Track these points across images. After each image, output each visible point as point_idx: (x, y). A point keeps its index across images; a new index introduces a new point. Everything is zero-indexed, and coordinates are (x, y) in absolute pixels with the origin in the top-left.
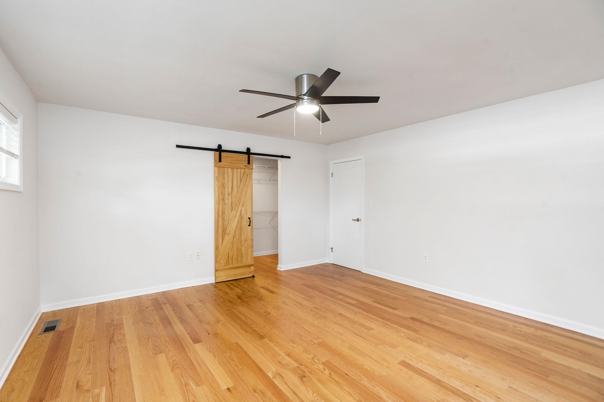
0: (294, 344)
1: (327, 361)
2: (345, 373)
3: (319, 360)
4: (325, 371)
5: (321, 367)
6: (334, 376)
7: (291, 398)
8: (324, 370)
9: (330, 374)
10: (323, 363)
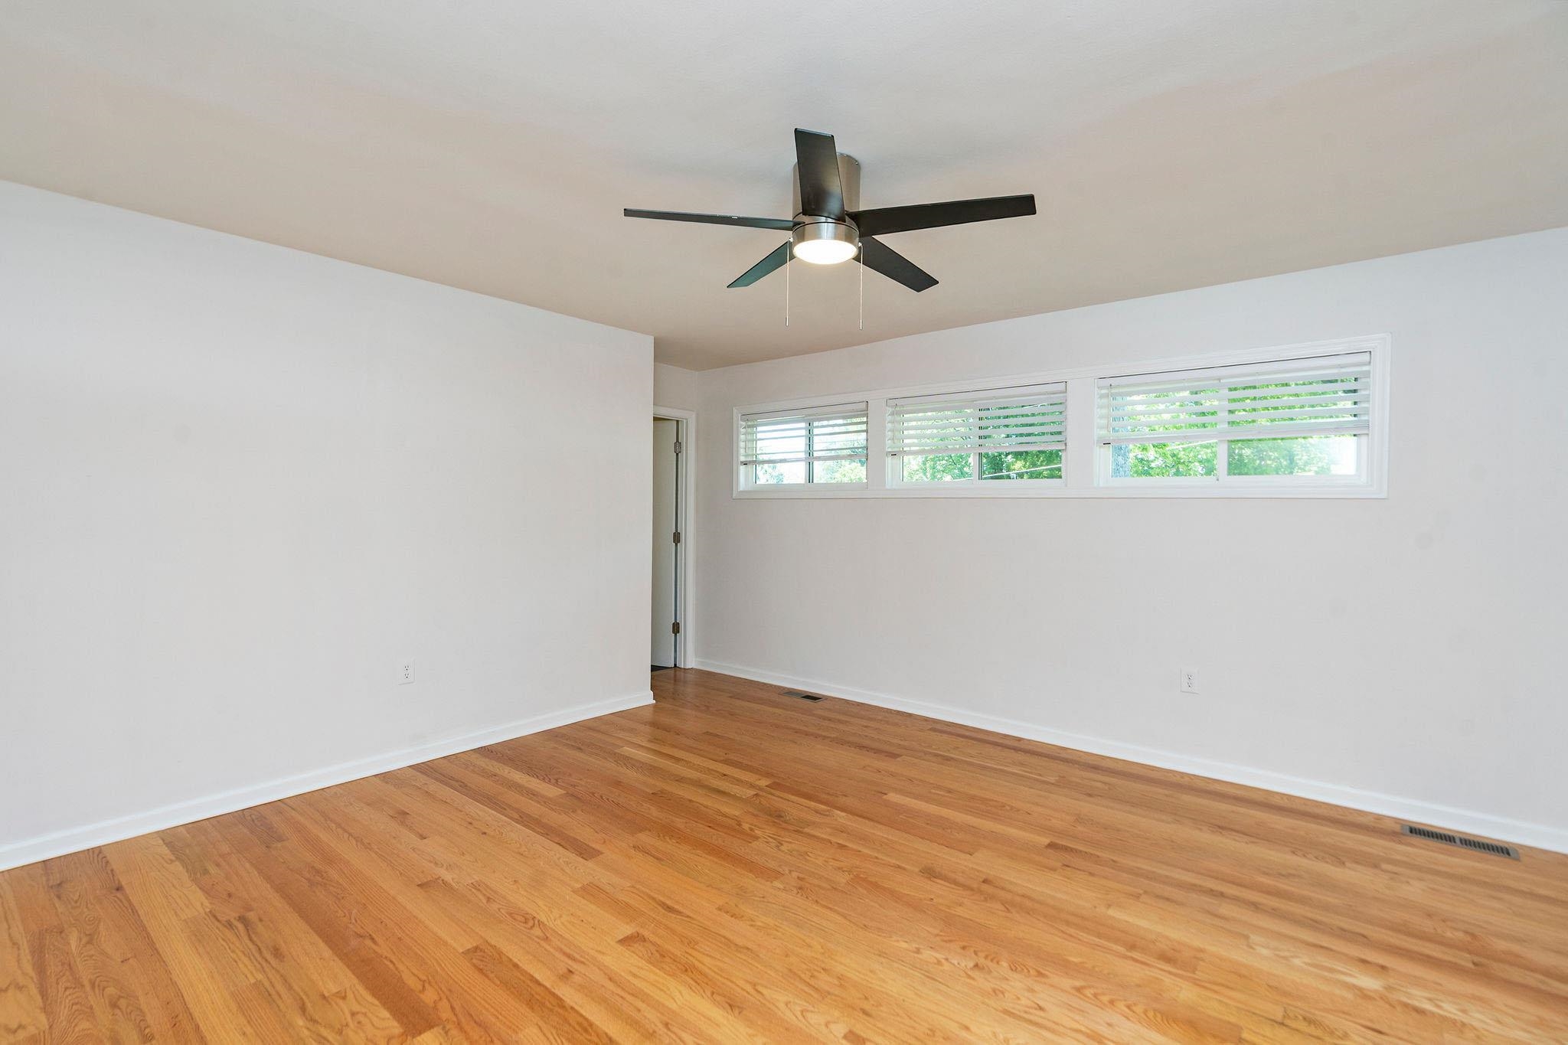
0: (838, 865)
1: (750, 843)
2: (713, 829)
3: (767, 843)
4: (750, 828)
5: (758, 832)
6: (733, 823)
7: (790, 796)
8: (751, 830)
9: (740, 825)
10: (757, 838)
